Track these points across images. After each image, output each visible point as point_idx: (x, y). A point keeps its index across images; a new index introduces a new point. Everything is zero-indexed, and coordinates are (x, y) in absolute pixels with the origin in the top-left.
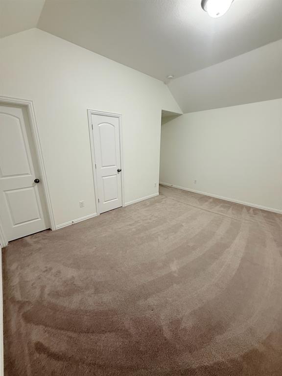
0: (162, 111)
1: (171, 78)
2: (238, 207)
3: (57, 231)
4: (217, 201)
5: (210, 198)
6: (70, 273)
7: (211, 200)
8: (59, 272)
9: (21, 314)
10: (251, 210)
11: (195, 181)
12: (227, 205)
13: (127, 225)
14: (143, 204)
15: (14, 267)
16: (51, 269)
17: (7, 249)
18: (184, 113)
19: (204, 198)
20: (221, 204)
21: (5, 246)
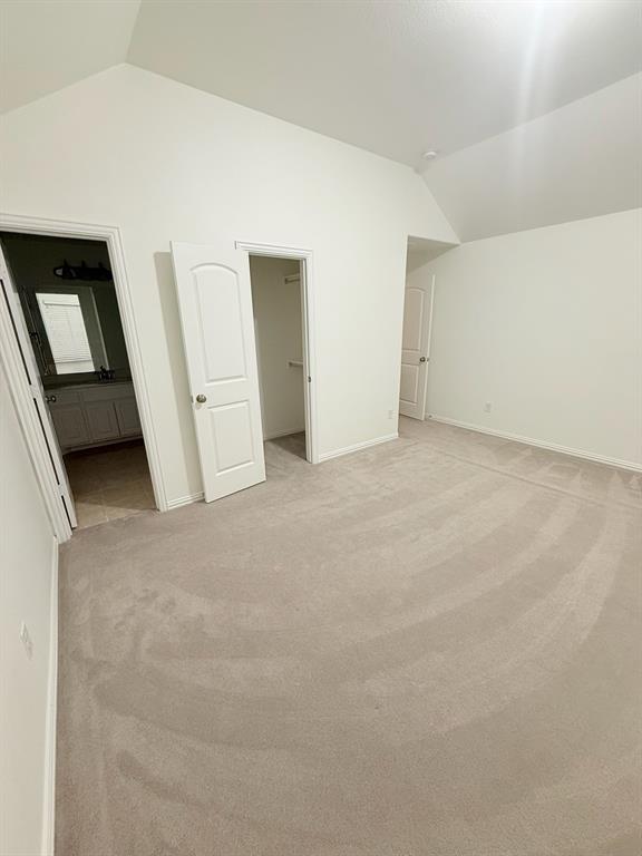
0: (410, 238)
1: (433, 157)
2: (598, 472)
3: (169, 512)
4: (542, 456)
5: (524, 446)
6: (195, 606)
7: (528, 453)
8: (172, 603)
9: (93, 687)
10: (634, 481)
11: (488, 406)
12: (568, 465)
13: (323, 506)
14: (360, 457)
15: (81, 585)
16: (155, 595)
17: (69, 547)
18: (463, 241)
19: (508, 448)
20: (554, 463)
21: (65, 540)
